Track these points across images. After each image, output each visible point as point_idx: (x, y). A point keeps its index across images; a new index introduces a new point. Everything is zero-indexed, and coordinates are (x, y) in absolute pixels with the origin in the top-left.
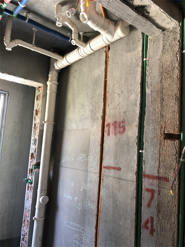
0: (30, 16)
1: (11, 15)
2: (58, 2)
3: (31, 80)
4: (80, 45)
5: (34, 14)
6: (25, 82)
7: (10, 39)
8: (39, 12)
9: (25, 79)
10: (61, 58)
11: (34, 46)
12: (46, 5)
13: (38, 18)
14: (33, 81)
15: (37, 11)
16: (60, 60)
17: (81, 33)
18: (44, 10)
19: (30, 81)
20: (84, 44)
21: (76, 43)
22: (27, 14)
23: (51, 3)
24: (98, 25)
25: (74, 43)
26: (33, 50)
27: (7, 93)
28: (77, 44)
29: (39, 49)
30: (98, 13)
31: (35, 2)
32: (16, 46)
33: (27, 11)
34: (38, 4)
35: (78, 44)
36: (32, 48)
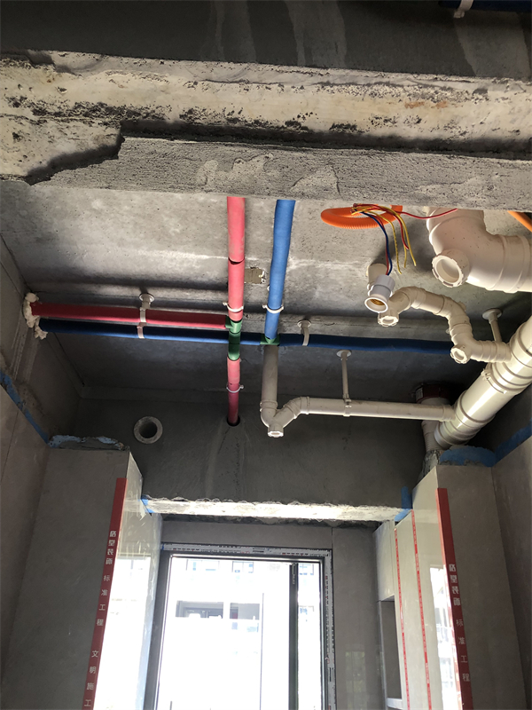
0: (315, 326)
1: (262, 343)
2: (370, 261)
3: (377, 506)
4: (485, 356)
5: (322, 317)
6: (361, 514)
7: (275, 405)
8: (332, 307)
9: (356, 505)
10: (448, 411)
11: (348, 403)
12: (340, 283)
13: (339, 323)
14: (382, 508)
15: (325, 306)
16: (448, 421)
17: (487, 315)
18: (342, 297)
19: (372, 507)
20: (502, 348)
21: (468, 356)
22: (305, 326)
23: (350, 270)
24: (508, 272)
25: (462, 358)
26: (348, 415)
27: (326, 553)
28: (472, 358)
29: (365, 405)
30: (497, 237)
31: (310, 287)
32: (295, 417)
33: (301, 318)
34: (320, 288)
35: (478, 354)
36: (342, 411)
